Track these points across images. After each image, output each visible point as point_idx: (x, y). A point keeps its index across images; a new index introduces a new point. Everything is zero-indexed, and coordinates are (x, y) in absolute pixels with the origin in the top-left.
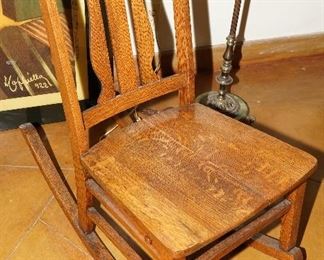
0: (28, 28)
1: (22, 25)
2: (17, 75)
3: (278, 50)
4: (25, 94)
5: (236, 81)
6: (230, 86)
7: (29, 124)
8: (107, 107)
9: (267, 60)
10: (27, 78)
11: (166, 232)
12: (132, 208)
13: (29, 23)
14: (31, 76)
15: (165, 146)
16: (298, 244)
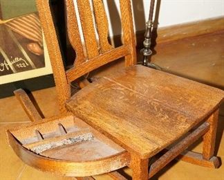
0: (11, 25)
1: (7, 23)
2: (4, 59)
3: (175, 33)
4: (10, 72)
5: (154, 53)
6: (150, 56)
7: (20, 89)
8: (80, 69)
9: (169, 40)
10: (11, 60)
11: (135, 143)
12: (108, 131)
13: (11, 21)
14: (14, 58)
15: (122, 92)
16: (215, 154)
